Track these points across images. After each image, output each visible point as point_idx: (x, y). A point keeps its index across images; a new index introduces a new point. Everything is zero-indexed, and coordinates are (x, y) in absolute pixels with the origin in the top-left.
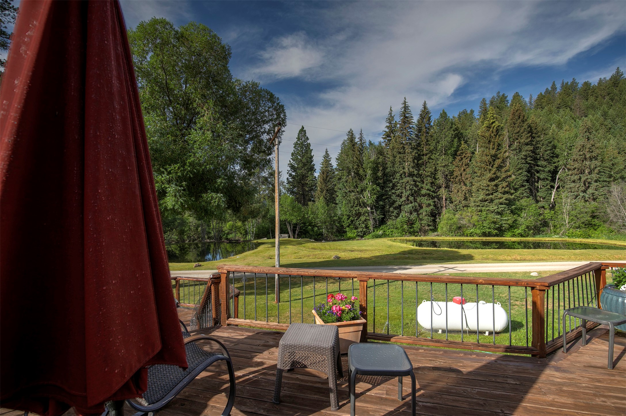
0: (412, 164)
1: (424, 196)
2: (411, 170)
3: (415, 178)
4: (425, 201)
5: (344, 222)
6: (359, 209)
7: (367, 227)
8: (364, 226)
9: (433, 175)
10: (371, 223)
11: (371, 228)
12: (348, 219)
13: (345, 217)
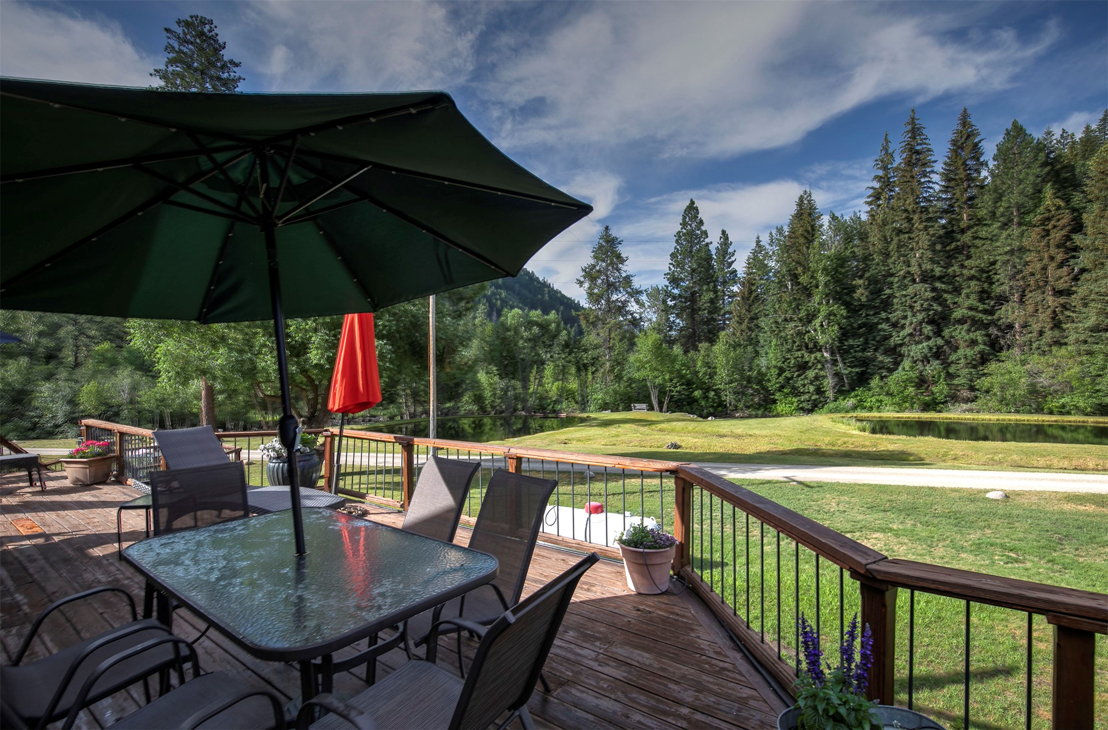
0: (929, 254)
1: (961, 321)
2: (928, 266)
3: (938, 285)
4: (963, 333)
5: (769, 381)
6: (803, 357)
7: (819, 391)
8: (812, 388)
9: (985, 275)
10: (829, 383)
11: (830, 394)
12: (779, 375)
13: (774, 372)
